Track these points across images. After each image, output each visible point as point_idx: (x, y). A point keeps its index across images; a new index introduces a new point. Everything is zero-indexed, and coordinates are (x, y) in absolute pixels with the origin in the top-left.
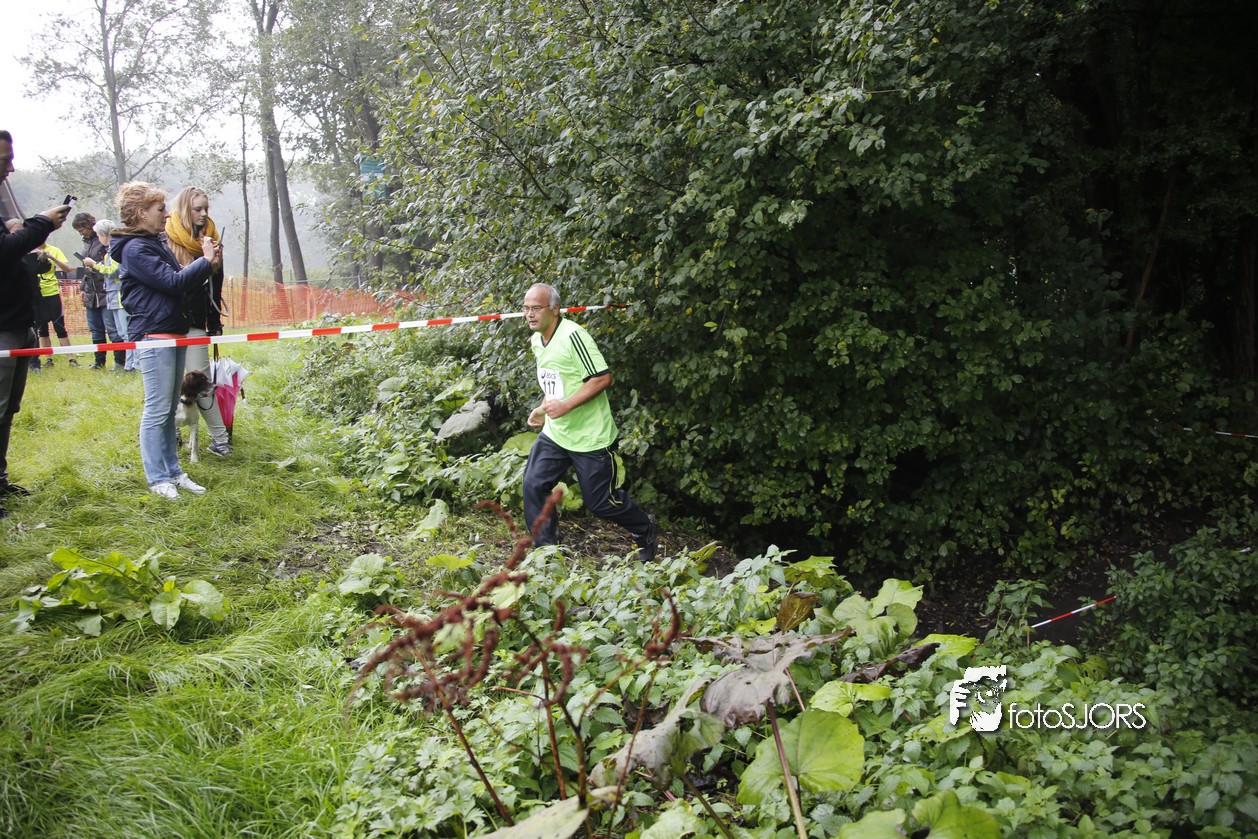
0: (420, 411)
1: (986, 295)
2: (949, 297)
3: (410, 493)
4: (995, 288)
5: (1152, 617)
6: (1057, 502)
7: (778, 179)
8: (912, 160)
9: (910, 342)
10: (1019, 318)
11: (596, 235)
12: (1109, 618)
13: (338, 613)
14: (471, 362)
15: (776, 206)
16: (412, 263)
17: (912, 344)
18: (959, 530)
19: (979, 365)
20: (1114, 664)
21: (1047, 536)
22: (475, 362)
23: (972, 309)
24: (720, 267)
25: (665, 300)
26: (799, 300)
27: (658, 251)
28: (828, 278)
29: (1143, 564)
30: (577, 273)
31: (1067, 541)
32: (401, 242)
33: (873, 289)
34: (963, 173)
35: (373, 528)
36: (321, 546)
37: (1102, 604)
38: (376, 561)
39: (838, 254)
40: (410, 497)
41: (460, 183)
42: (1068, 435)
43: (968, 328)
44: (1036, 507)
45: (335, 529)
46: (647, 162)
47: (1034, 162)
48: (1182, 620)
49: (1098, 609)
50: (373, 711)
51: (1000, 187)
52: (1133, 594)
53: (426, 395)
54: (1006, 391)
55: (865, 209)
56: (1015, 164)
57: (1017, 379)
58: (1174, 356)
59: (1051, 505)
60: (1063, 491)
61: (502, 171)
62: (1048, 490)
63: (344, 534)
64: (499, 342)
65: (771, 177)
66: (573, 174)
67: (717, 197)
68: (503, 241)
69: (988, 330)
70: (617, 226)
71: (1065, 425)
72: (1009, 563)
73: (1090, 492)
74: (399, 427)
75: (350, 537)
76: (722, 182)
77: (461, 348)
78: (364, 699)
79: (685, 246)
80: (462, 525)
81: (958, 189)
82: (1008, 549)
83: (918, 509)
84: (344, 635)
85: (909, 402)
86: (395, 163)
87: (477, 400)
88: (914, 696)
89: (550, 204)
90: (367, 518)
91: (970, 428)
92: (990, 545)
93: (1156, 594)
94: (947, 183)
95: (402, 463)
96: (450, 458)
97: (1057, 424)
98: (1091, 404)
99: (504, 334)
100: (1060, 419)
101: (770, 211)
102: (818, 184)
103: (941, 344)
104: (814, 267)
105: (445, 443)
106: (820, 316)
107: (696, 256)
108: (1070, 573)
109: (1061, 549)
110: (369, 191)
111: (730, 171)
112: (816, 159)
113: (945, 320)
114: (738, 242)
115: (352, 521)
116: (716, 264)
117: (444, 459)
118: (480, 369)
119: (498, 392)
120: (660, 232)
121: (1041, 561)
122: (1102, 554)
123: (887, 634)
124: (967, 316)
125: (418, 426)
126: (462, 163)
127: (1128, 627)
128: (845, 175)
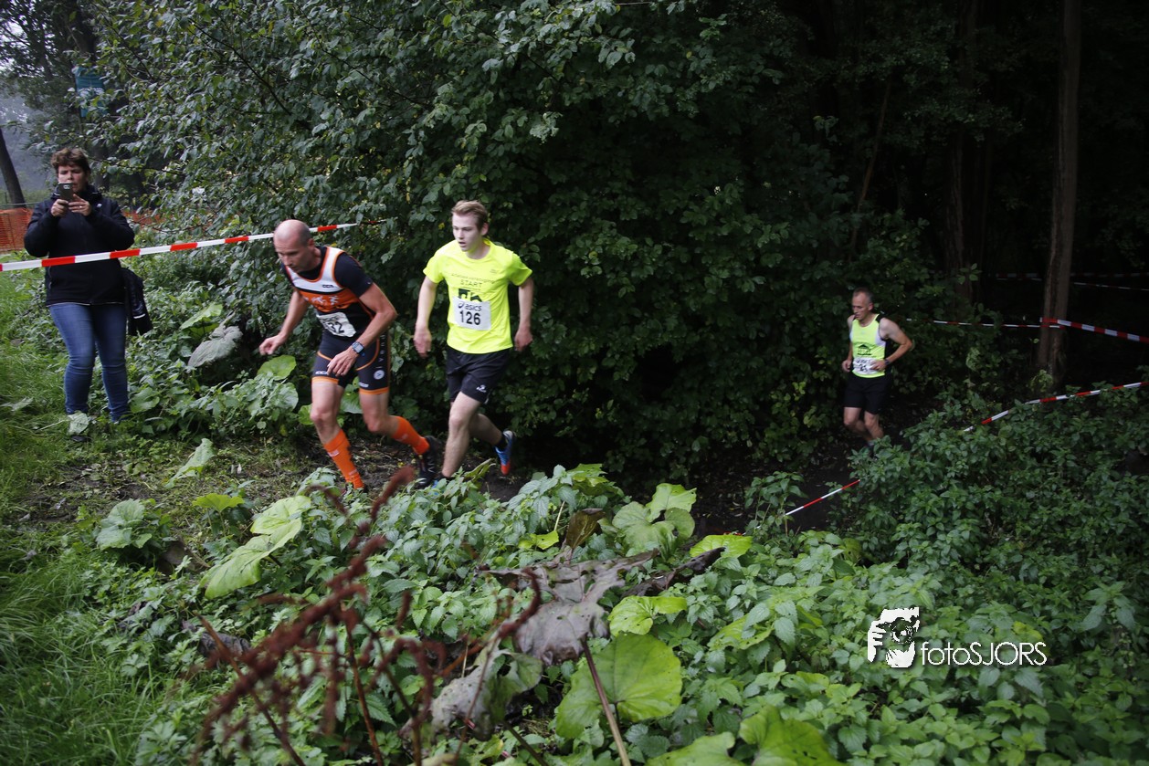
0: (167, 340)
1: (728, 201)
2: (692, 203)
3: (164, 427)
4: (736, 195)
5: (893, 496)
6: (798, 394)
7: (524, 91)
8: (657, 72)
9: (658, 249)
10: (759, 222)
11: (343, 152)
12: (854, 500)
13: (99, 569)
14: (218, 287)
15: (525, 118)
16: (145, 183)
17: (660, 252)
18: (710, 426)
19: (723, 268)
20: (862, 543)
21: (791, 426)
22: (223, 286)
23: (714, 215)
24: (471, 181)
25: (417, 216)
26: (549, 211)
27: (408, 168)
28: (576, 188)
29: (881, 448)
30: (325, 190)
31: (809, 430)
32: (133, 162)
33: (620, 198)
34: (706, 85)
35: (126, 467)
36: (70, 494)
37: (847, 488)
38: (136, 508)
39: (584, 165)
40: (164, 432)
41: (193, 98)
42: (804, 330)
43: (712, 232)
44: (779, 400)
45: (84, 473)
46: (391, 75)
47: (769, 73)
48: (921, 498)
49: (844, 492)
50: (151, 679)
51: (739, 96)
52: (876, 476)
53: (171, 322)
54: (749, 292)
55: (611, 120)
56: (751, 75)
57: (759, 280)
58: (896, 253)
59: (793, 398)
60: (804, 383)
61: (239, 86)
62: (789, 382)
63: (95, 477)
64: (247, 265)
65: (517, 89)
66: (315, 89)
67: (466, 110)
68: (243, 159)
69: (731, 235)
70: (365, 142)
71: (802, 322)
72: (759, 455)
73: (828, 382)
74: (146, 358)
75: (102, 481)
76: (469, 94)
77: (204, 271)
78: (139, 666)
79: (433, 160)
80: (222, 457)
81: (700, 98)
82: (756, 442)
83: (670, 408)
84: (108, 593)
85: (656, 305)
86: (119, 77)
87: (227, 325)
88: (705, 602)
89: (292, 120)
90: (119, 458)
91: (715, 329)
92: (739, 438)
93: (896, 475)
94: (690, 94)
95: (152, 399)
96: (203, 387)
97: (794, 320)
98: (825, 301)
99: (252, 256)
100: (797, 316)
101: (520, 123)
102: (566, 96)
103: (685, 249)
104: (563, 178)
105: (197, 372)
106: (570, 227)
107: (447, 170)
108: (813, 460)
109: (803, 438)
110: (92, 108)
111: (476, 83)
112: (564, 71)
113: (689, 226)
114: (487, 155)
115: (102, 463)
116: (466, 177)
117: (197, 390)
118: (228, 294)
119: (249, 316)
120: (409, 147)
121: (786, 450)
122: (841, 439)
123: (667, 539)
124: (709, 221)
125: (166, 356)
126: (195, 78)
127: (872, 508)
128: (590, 86)
